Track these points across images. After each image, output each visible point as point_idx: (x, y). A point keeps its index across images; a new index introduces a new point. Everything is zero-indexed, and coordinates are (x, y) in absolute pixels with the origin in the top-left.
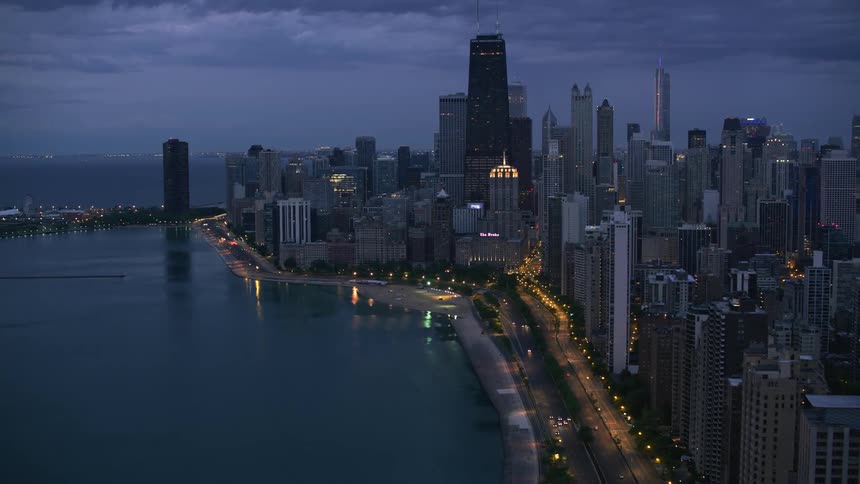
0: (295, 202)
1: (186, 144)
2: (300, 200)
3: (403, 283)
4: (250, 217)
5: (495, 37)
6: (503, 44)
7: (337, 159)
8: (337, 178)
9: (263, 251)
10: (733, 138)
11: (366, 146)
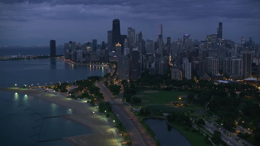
0: (79, 51)
1: (55, 41)
2: (80, 50)
3: (99, 64)
4: (70, 56)
5: (117, 20)
6: (119, 21)
7: (88, 44)
8: (88, 48)
9: (73, 61)
10: (160, 38)
11: (95, 41)
